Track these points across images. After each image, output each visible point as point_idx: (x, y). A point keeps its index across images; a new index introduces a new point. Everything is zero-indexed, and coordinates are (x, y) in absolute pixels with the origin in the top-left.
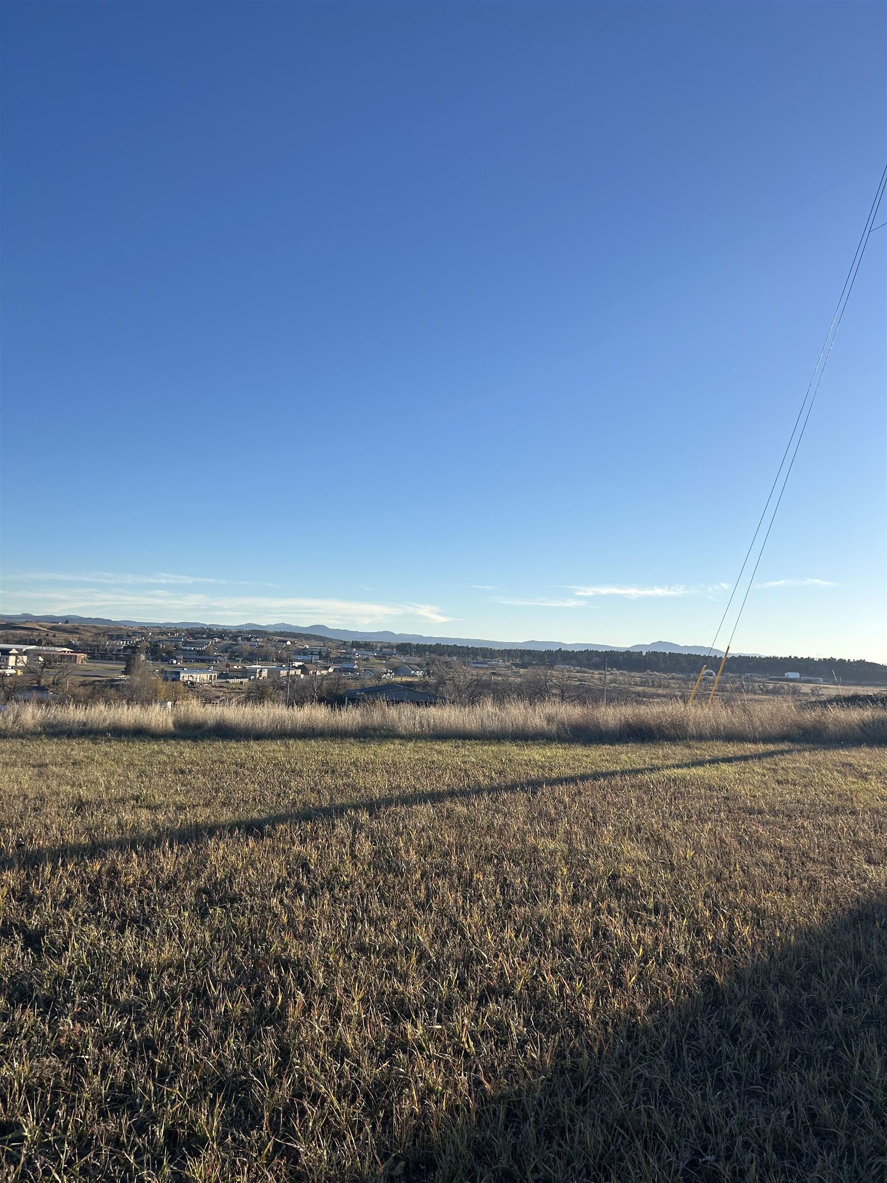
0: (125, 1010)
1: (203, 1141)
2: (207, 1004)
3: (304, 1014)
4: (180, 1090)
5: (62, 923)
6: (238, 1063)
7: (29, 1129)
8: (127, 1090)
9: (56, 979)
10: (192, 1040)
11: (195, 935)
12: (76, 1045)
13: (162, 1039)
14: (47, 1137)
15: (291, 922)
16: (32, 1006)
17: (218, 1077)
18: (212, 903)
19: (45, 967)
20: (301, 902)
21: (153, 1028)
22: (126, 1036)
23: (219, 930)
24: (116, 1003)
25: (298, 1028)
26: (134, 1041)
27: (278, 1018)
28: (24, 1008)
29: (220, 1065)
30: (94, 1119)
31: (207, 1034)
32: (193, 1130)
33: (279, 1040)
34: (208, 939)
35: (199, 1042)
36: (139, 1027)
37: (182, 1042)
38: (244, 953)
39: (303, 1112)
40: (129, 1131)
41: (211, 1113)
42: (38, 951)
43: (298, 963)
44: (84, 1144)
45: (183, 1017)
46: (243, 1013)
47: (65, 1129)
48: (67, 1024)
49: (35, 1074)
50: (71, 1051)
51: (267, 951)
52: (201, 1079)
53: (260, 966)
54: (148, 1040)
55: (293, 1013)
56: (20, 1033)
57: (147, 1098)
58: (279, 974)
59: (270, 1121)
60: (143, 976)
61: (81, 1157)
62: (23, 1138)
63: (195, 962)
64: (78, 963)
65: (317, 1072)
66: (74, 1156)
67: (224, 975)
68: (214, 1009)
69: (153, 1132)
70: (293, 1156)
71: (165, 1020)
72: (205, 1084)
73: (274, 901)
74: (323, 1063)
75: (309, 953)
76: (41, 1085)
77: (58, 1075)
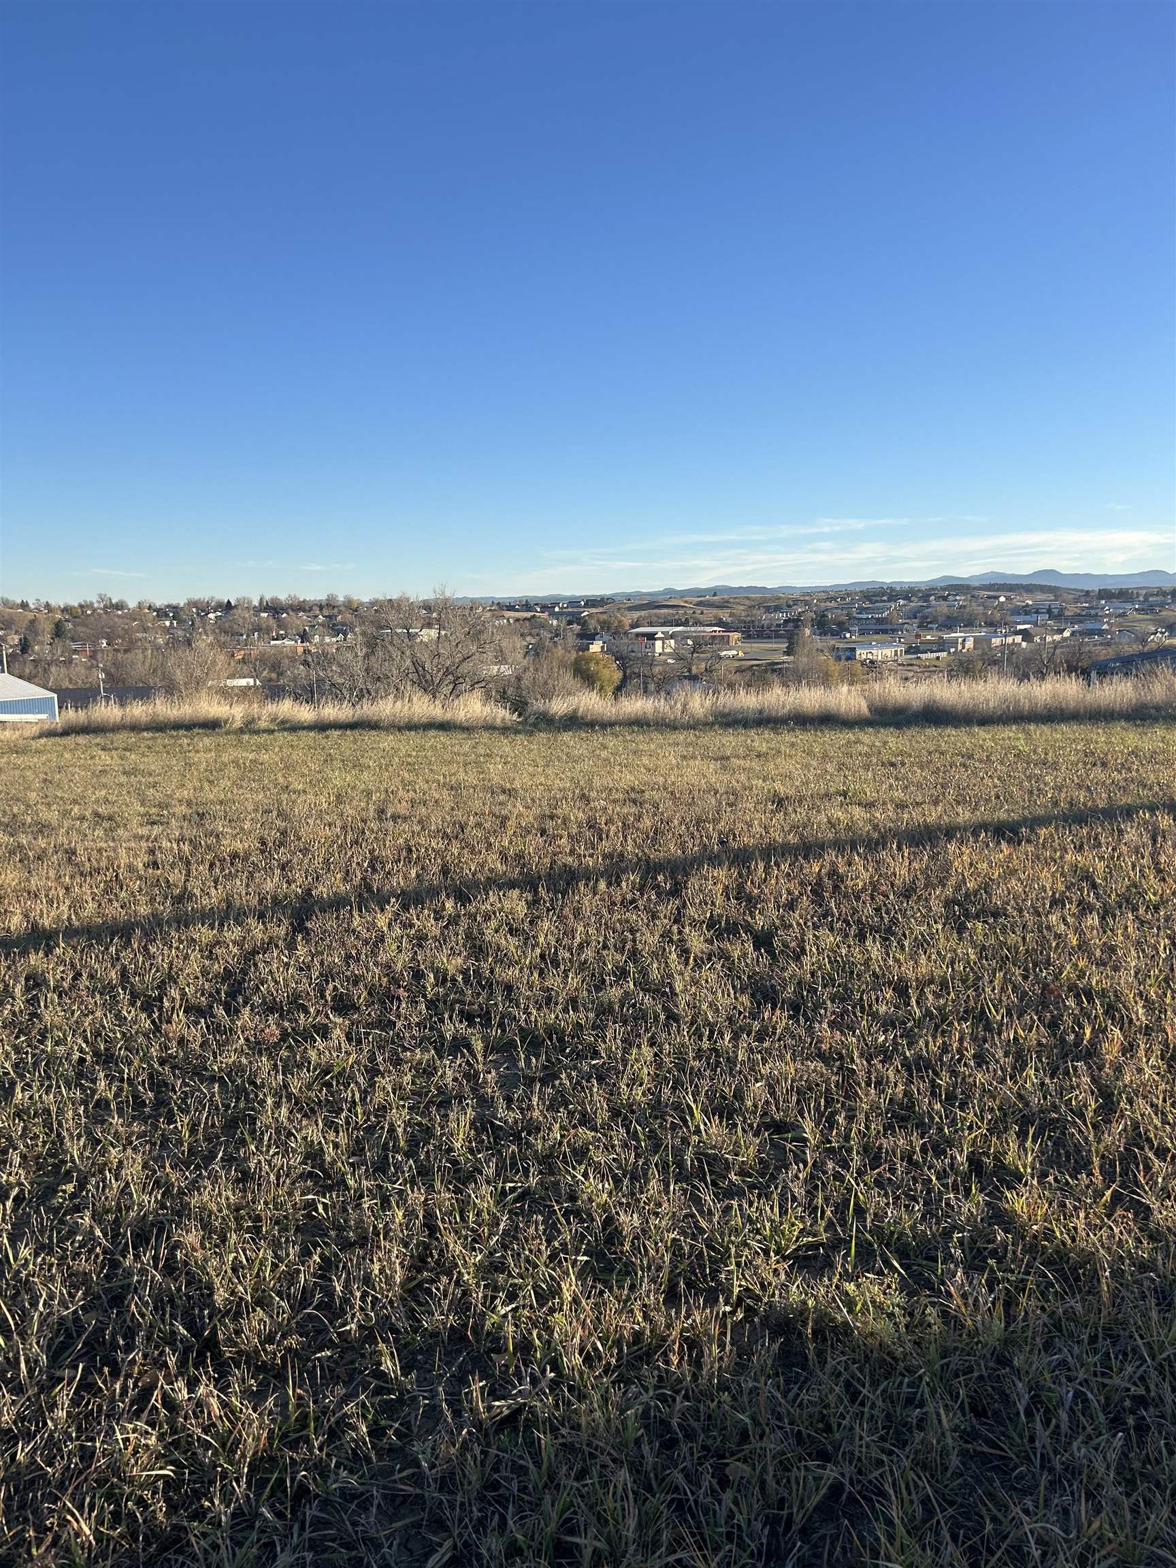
1: (1019, 1177)
2: (987, 1027)
3: (1123, 1055)
4: (976, 1115)
5: (791, 926)
6: (1045, 1098)
7: (808, 1127)
8: (910, 1107)
9: (799, 983)
10: (979, 1065)
11: (955, 951)
12: (840, 1054)
13: (941, 1060)
14: (830, 1142)
15: (1083, 946)
16: (782, 1008)
17: (1021, 1111)
18: (967, 915)
19: (783, 969)
20: (1093, 920)
21: (929, 1045)
22: (896, 1049)
24: (874, 1016)
26: (906, 1058)
27: (1091, 1054)
28: (773, 1009)
29: (1020, 1097)
30: (879, 1132)
31: (997, 1061)
33: (1094, 1080)
34: (973, 957)
35: (988, 1069)
36: (910, 1045)
37: (965, 1065)
38: (1025, 978)
40: (924, 1149)
41: (1022, 1145)
42: (771, 952)
43: (1103, 994)
44: (874, 1157)
45: (961, 1040)
46: (1039, 1044)
47: (847, 1138)
49: (801, 1077)
51: (1057, 977)
52: (1000, 1109)
53: (1051, 992)
54: (921, 1057)
55: (1111, 1051)
57: (937, 1119)
58: (1080, 1003)
59: (1101, 1167)
60: (901, 989)
61: (872, 1169)
63: (964, 982)
64: (820, 968)
65: (1157, 1122)
66: (865, 1166)
67: (1004, 999)
68: (999, 1034)
69: (953, 1158)
70: (1143, 1212)
71: (940, 1041)
72: (1005, 1115)
73: (1053, 918)
75: (1119, 984)
76: (810, 1089)
77: (827, 1081)
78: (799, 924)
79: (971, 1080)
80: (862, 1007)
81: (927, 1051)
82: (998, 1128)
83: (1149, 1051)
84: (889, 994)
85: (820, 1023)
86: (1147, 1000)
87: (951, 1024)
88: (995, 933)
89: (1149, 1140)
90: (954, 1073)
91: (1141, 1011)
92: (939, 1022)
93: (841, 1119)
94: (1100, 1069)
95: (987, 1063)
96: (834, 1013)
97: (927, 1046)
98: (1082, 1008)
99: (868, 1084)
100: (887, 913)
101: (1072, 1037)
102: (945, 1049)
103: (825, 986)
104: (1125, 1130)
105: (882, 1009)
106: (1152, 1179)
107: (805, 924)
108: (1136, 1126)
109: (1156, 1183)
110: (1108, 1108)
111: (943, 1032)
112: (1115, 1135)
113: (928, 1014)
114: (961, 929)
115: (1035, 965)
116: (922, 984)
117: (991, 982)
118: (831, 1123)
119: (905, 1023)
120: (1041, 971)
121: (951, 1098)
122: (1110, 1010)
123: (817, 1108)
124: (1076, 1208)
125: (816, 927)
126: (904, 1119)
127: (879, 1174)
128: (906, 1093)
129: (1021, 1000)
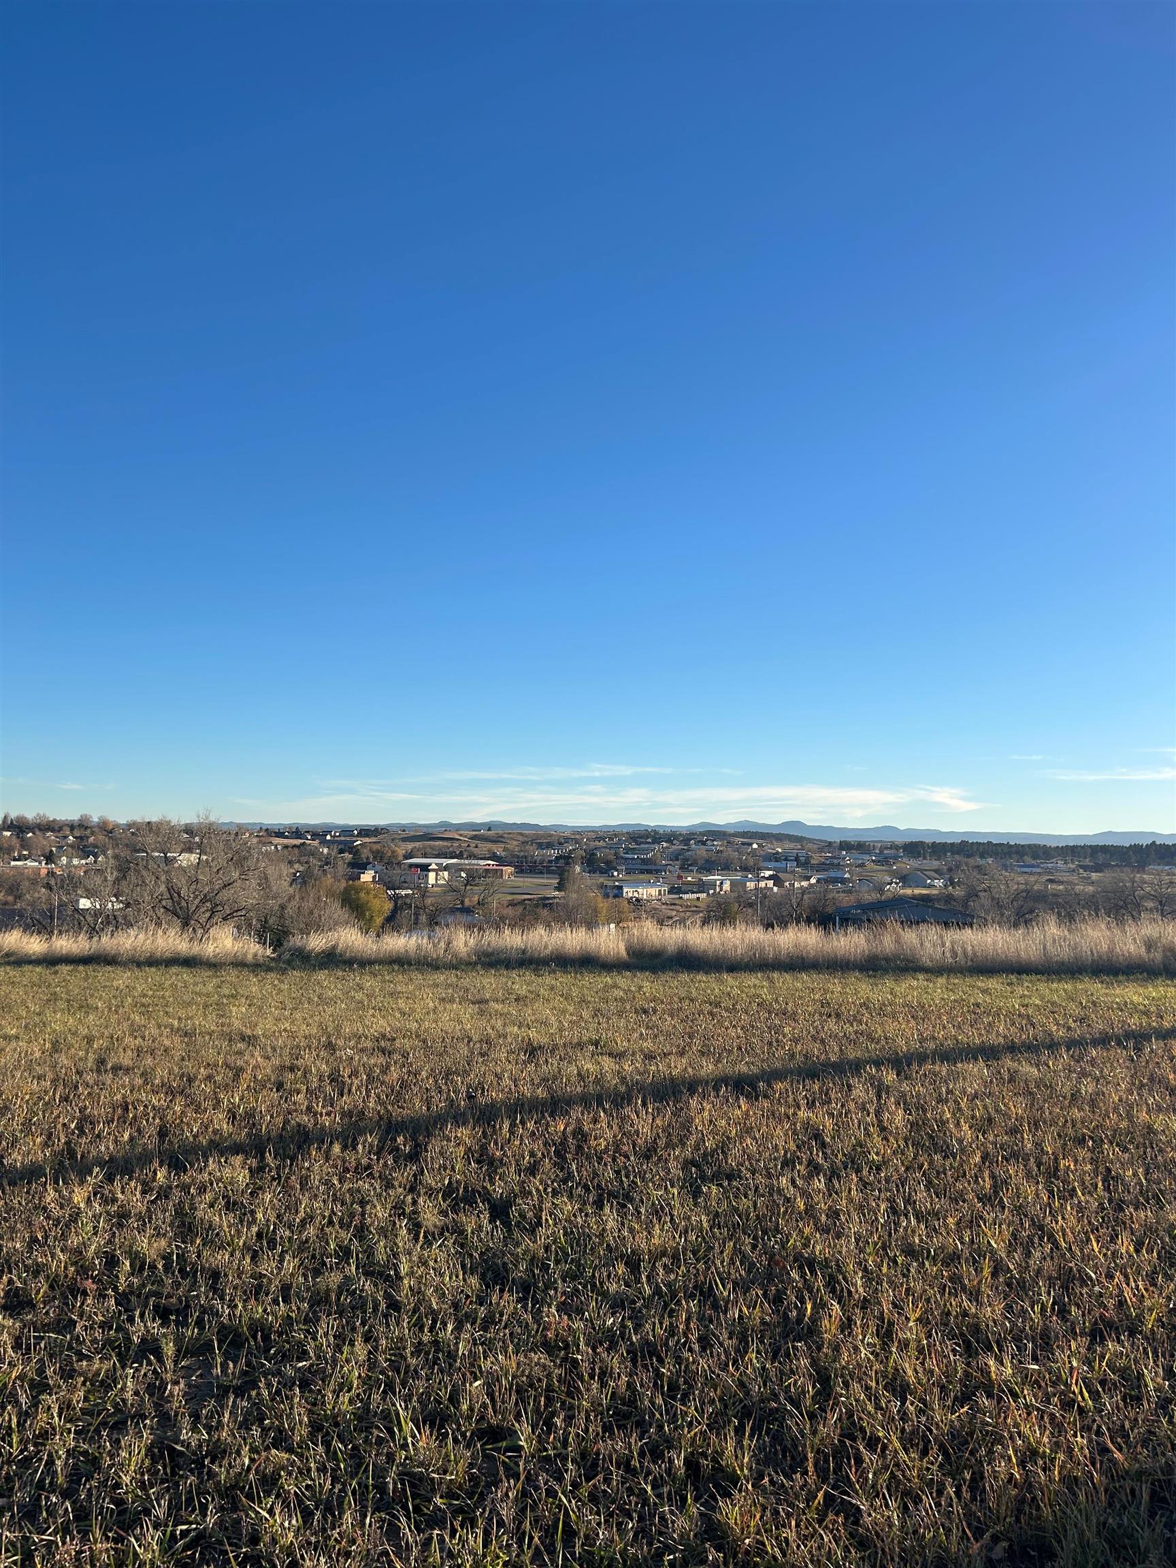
0: (617, 1304)
1: (735, 1480)
2: (715, 1306)
3: (842, 1332)
4: (696, 1409)
5: (530, 1193)
6: (765, 1385)
7: (525, 1436)
8: (632, 1402)
9: (533, 1258)
10: (703, 1349)
11: (689, 1218)
12: (565, 1341)
13: (666, 1344)
14: (546, 1450)
15: (810, 1211)
16: (510, 1290)
17: (741, 1401)
18: (703, 1178)
19: (518, 1244)
20: (820, 1183)
21: (655, 1328)
22: (622, 1335)
23: (717, 1215)
24: (605, 1294)
25: (836, 1349)
26: (632, 1343)
27: (811, 1332)
28: (502, 1291)
29: (742, 1385)
30: (598, 1434)
31: (721, 1344)
32: (718, 1463)
33: (814, 1363)
34: (705, 1225)
35: (712, 1353)
36: (638, 1327)
37: (690, 1350)
38: (754, 1247)
39: (859, 1460)
40: (642, 1454)
41: (739, 1443)
42: (507, 1224)
43: (826, 1264)
44: (590, 1465)
45: (688, 1320)
46: (763, 1323)
47: (565, 1444)
48: (551, 1314)
49: (523, 1371)
50: (560, 1349)
51: (783, 1246)
52: (721, 1399)
53: (777, 1263)
54: (647, 1343)
55: (829, 1327)
56: (500, 1321)
57: (658, 1416)
58: (803, 1276)
59: (816, 1465)
60: (633, 1264)
61: (588, 1480)
62: (519, 1449)
63: (694, 1253)
64: (555, 1242)
65: (870, 1408)
66: (580, 1477)
67: (732, 1271)
68: (725, 1312)
69: (671, 1461)
70: (854, 1515)
71: (666, 1323)
72: (726, 1407)
73: (783, 1181)
74: (876, 1398)
75: (840, 1253)
76: (531, 1385)
77: (549, 1376)
78: (538, 1190)
79: (694, 1367)
80: (594, 1285)
81: (654, 1337)
82: (716, 1425)
83: (865, 1326)
84: (621, 1269)
85: (550, 1306)
86: (865, 1270)
87: (678, 1303)
88: (728, 1197)
89: (862, 1430)
90: (679, 1360)
91: (859, 1282)
92: (667, 1300)
93: (558, 1421)
94: (819, 1348)
95: (712, 1346)
96: (564, 1293)
97: (653, 1330)
98: (805, 1280)
99: (592, 1377)
100: (627, 1177)
101: (795, 1314)
102: (672, 1331)
103: (557, 1262)
104: (840, 1419)
105: (613, 1288)
106: (862, 1476)
107: (545, 1189)
108: (850, 1414)
109: (867, 1479)
110: (825, 1393)
111: (672, 1311)
112: (829, 1428)
113: (657, 1291)
114: (696, 1193)
115: (765, 1232)
116: (656, 1256)
117: (722, 1252)
118: (549, 1424)
119: (634, 1302)
120: (769, 1240)
121: (673, 1387)
122: (831, 1283)
123: (537, 1410)
124: (789, 1515)
125: (555, 1193)
126: (626, 1416)
127: (594, 1485)
128: (630, 1385)
129: (749, 1272)
